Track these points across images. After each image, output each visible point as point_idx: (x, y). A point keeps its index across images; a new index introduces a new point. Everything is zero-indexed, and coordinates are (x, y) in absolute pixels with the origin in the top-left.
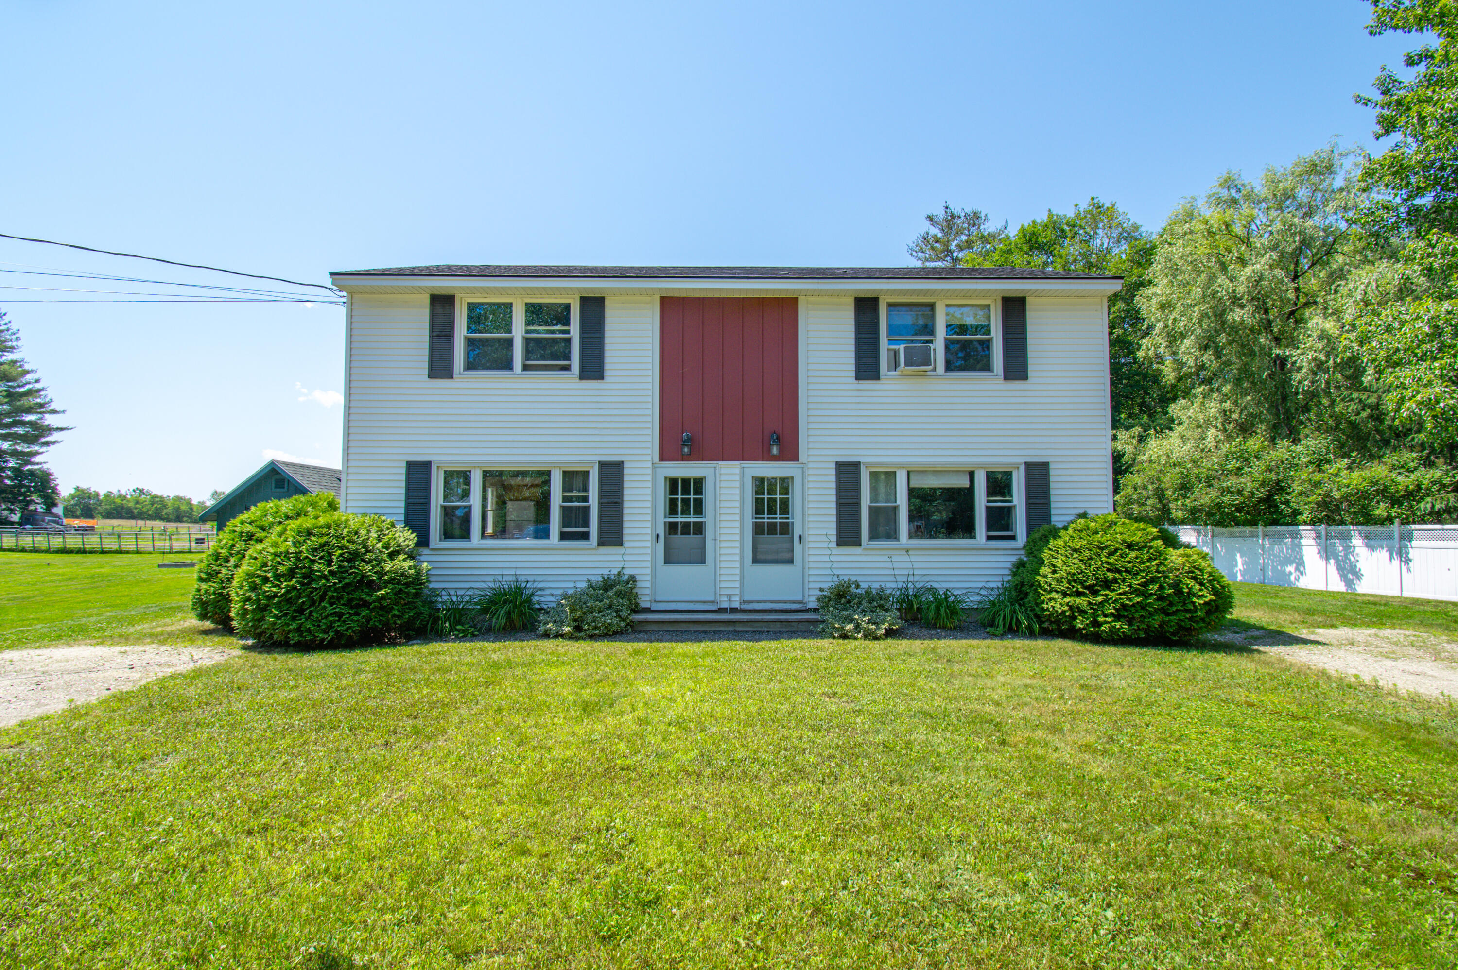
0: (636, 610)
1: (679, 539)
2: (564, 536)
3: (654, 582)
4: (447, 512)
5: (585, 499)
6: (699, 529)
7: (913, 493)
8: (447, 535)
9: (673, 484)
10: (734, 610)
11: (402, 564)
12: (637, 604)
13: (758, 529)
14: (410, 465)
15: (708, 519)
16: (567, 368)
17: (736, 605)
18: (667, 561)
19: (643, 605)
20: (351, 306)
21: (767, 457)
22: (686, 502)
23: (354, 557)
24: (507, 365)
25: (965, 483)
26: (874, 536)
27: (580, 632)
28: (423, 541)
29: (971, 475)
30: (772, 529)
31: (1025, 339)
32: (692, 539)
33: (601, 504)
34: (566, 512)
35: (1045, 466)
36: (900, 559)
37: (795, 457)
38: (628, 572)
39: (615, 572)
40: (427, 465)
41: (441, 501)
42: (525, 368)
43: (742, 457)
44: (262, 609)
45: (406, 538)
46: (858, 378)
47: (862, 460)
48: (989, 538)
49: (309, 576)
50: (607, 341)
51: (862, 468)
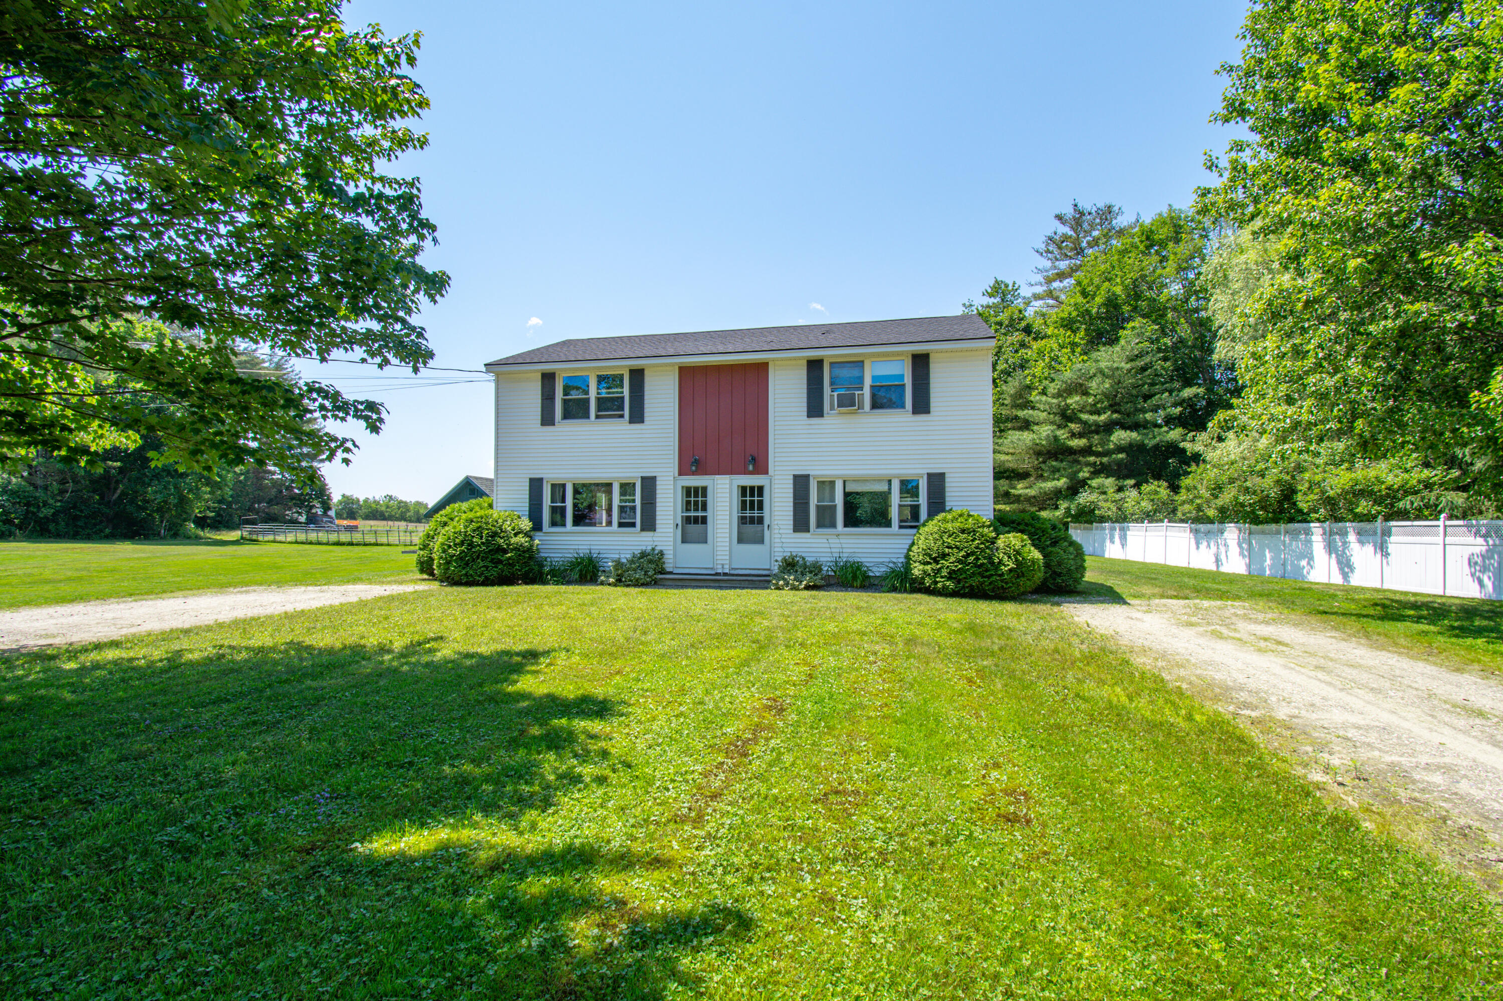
0: (663, 572)
1: (692, 528)
2: (621, 525)
3: (675, 555)
4: (554, 510)
5: (634, 501)
6: (704, 520)
7: (846, 495)
8: (554, 524)
9: (688, 491)
10: (725, 574)
11: (521, 539)
12: (663, 569)
13: (743, 520)
14: (531, 480)
15: (709, 514)
16: (622, 416)
17: (727, 571)
18: (683, 541)
19: (668, 570)
20: (497, 382)
21: (746, 472)
22: (696, 503)
23: (494, 535)
24: (587, 416)
25: (884, 488)
26: (819, 525)
27: (619, 581)
28: (537, 526)
29: (890, 481)
30: (752, 521)
31: (928, 384)
32: (699, 527)
33: (642, 504)
34: (622, 509)
35: (942, 476)
36: (834, 541)
37: (766, 472)
38: (658, 548)
39: (650, 548)
40: (541, 480)
41: (549, 503)
42: (597, 417)
43: (731, 472)
44: (448, 563)
45: (526, 524)
46: (808, 416)
47: (811, 473)
48: (901, 527)
49: (471, 545)
50: (646, 397)
51: (811, 479)
